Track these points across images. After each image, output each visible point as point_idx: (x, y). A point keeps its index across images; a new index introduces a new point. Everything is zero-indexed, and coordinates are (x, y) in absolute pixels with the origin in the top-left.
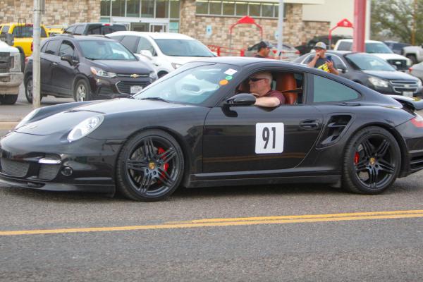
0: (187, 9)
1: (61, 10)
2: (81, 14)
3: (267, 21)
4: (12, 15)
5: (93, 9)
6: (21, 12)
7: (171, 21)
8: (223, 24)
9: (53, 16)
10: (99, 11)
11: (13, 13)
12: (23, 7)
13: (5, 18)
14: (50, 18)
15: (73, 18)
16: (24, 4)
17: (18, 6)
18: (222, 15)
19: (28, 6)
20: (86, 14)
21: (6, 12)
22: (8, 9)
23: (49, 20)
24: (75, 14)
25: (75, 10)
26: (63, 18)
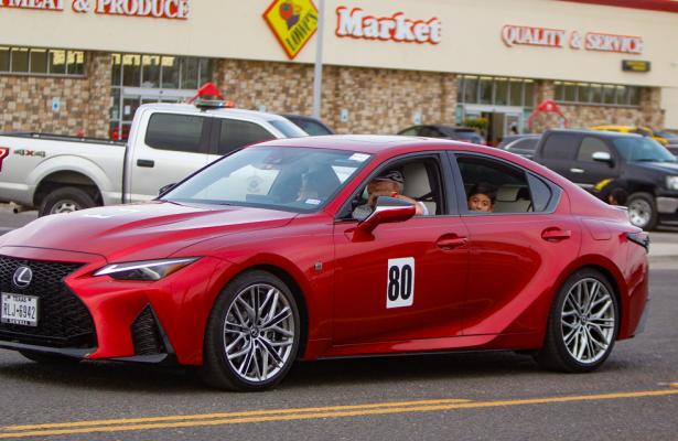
0: (545, 94)
1: (414, 94)
2: (435, 100)
3: (623, 111)
4: (364, 101)
5: (449, 93)
6: (372, 96)
7: (525, 110)
8: (578, 115)
9: (405, 103)
10: (456, 96)
11: (364, 98)
12: (375, 90)
13: (356, 105)
14: (402, 105)
15: (426, 106)
16: (376, 85)
17: (370, 88)
18: (577, 103)
19: (380, 88)
20: (439, 100)
21: (357, 96)
22: (359, 93)
23: (402, 109)
24: (428, 100)
25: (428, 94)
26: (416, 106)
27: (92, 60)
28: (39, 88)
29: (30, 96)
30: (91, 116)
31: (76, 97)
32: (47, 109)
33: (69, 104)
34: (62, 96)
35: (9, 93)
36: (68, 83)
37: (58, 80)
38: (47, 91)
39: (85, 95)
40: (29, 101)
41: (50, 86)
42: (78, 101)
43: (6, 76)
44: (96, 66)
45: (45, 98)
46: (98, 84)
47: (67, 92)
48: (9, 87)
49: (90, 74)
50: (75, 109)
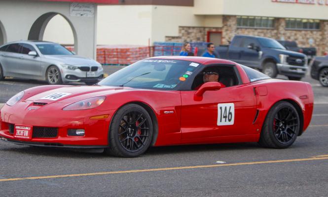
27: (323, 23)
28: (305, 35)
29: (303, 38)
30: (323, 46)
31: (317, 38)
32: (308, 43)
33: (315, 41)
34: (313, 38)
35: (296, 37)
36: (315, 33)
37: (312, 32)
38: (308, 36)
39: (320, 37)
40: (302, 40)
41: (309, 34)
42: (318, 40)
43: (295, 30)
44: (325, 26)
45: (308, 39)
46: (326, 33)
47: (315, 36)
48: (296, 35)
49: (323, 29)
50: (317, 43)
